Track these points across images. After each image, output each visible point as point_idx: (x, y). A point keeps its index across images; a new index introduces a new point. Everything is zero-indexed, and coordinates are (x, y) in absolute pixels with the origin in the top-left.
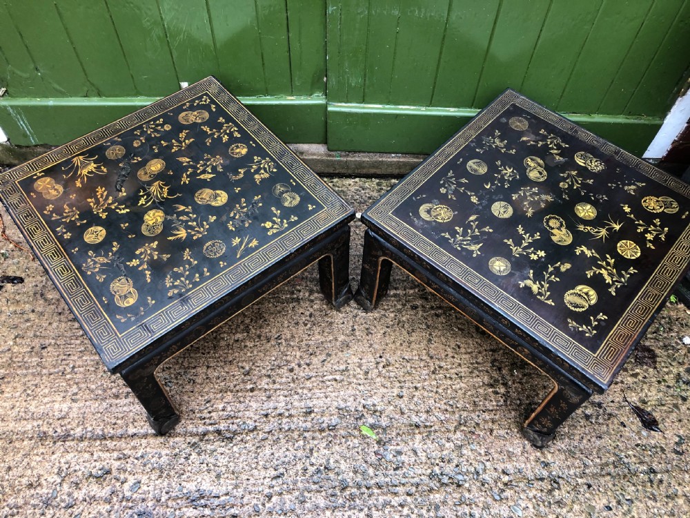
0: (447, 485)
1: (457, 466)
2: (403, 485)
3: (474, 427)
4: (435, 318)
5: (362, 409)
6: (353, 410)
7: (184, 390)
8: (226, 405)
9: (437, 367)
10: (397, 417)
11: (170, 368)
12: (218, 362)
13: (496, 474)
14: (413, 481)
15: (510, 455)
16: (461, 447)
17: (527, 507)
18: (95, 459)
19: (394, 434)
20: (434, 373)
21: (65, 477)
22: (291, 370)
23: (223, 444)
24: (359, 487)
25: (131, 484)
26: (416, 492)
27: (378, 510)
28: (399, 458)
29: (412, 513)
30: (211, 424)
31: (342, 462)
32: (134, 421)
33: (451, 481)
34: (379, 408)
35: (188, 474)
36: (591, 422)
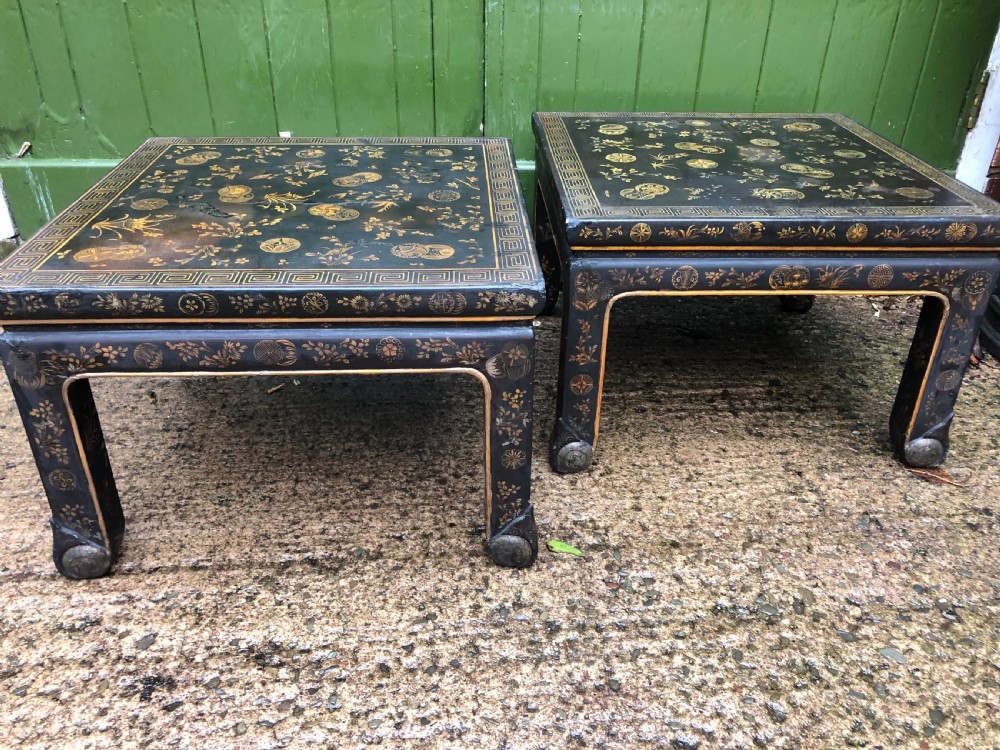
0: (749, 622)
1: (760, 595)
2: (666, 624)
3: (777, 544)
4: (676, 421)
5: (573, 526)
6: (556, 528)
7: (252, 510)
8: (327, 526)
9: (692, 473)
10: (636, 534)
11: (231, 484)
12: (314, 474)
13: (837, 604)
14: (682, 618)
15: (854, 579)
16: (760, 569)
17: (911, 650)
18: (74, 604)
19: (635, 555)
20: (688, 480)
21: (8, 632)
22: (443, 481)
23: (321, 577)
24: (582, 628)
25: (138, 638)
26: (692, 634)
27: (623, 661)
28: (650, 588)
29: (692, 664)
30: (299, 552)
31: (546, 594)
32: (157, 550)
33: (754, 616)
34: (601, 525)
35: (250, 620)
36: (982, 533)
